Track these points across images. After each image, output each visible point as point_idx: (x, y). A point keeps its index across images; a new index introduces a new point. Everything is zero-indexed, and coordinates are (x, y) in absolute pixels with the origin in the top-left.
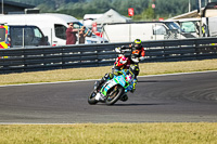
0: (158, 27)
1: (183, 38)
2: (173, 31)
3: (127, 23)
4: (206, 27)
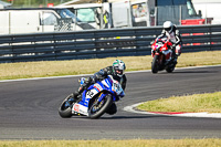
0: (46, 15)
1: (79, 29)
2: (66, 20)
3: (6, 9)
4: (109, 15)
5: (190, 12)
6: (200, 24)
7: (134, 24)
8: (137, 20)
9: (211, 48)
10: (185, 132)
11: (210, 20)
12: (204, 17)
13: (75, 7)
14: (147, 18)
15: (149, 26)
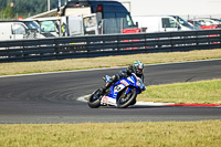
0: (17, 26)
1: (42, 37)
2: (33, 30)
4: (66, 26)
5: (130, 24)
6: (137, 33)
7: (86, 32)
8: (88, 30)
9: (146, 51)
10: (125, 117)
11: (144, 29)
12: (140, 27)
13: (39, 19)
14: (95, 28)
15: (97, 34)
